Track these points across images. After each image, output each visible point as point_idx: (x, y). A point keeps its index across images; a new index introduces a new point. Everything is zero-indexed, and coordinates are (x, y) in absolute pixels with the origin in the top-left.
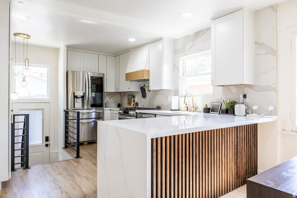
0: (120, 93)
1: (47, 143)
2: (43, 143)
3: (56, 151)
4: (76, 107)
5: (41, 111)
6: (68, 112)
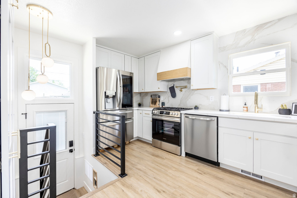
1: (71, 148)
2: (66, 148)
3: (82, 156)
4: (106, 108)
5: (64, 113)
6: (98, 114)
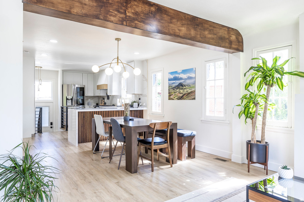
1: (52, 126)
2: (49, 126)
4: (68, 105)
6: (63, 108)
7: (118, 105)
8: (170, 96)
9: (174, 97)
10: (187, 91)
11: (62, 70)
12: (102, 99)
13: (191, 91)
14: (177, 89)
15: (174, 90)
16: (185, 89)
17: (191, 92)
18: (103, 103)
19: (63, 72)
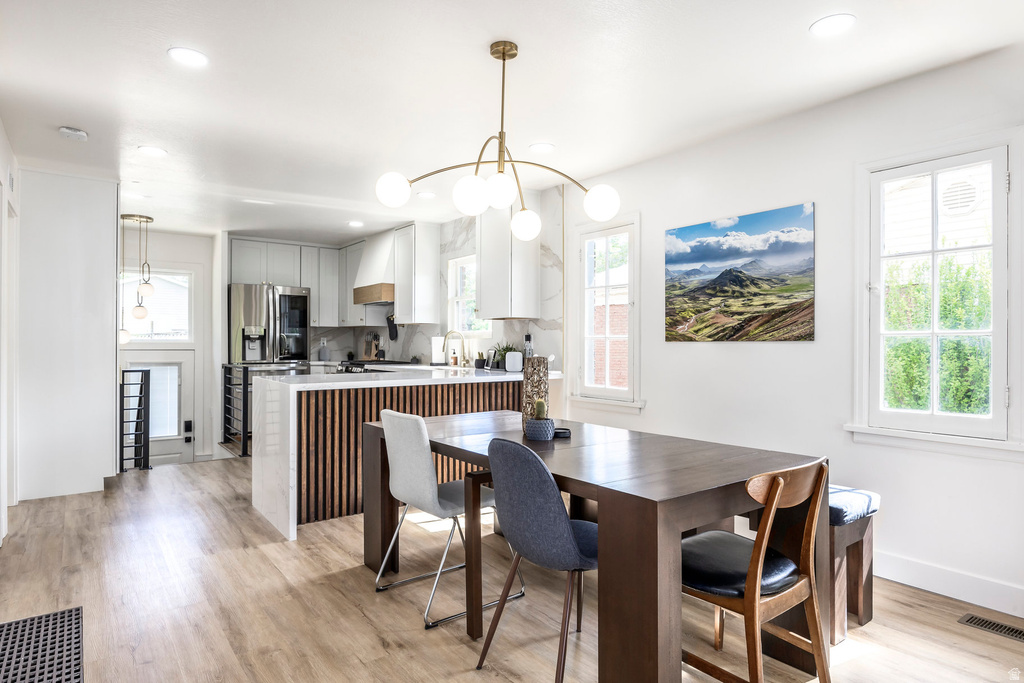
0: (354, 329)
1: (189, 435)
2: (179, 434)
3: (208, 452)
4: (247, 359)
5: (176, 368)
6: (230, 369)
7: (434, 361)
8: (672, 325)
9: (696, 328)
10: (766, 305)
11: (230, 233)
12: (370, 338)
13: (787, 302)
14: (715, 296)
15: (694, 299)
16: (755, 295)
17: (792, 308)
18: (374, 352)
19: (231, 242)
